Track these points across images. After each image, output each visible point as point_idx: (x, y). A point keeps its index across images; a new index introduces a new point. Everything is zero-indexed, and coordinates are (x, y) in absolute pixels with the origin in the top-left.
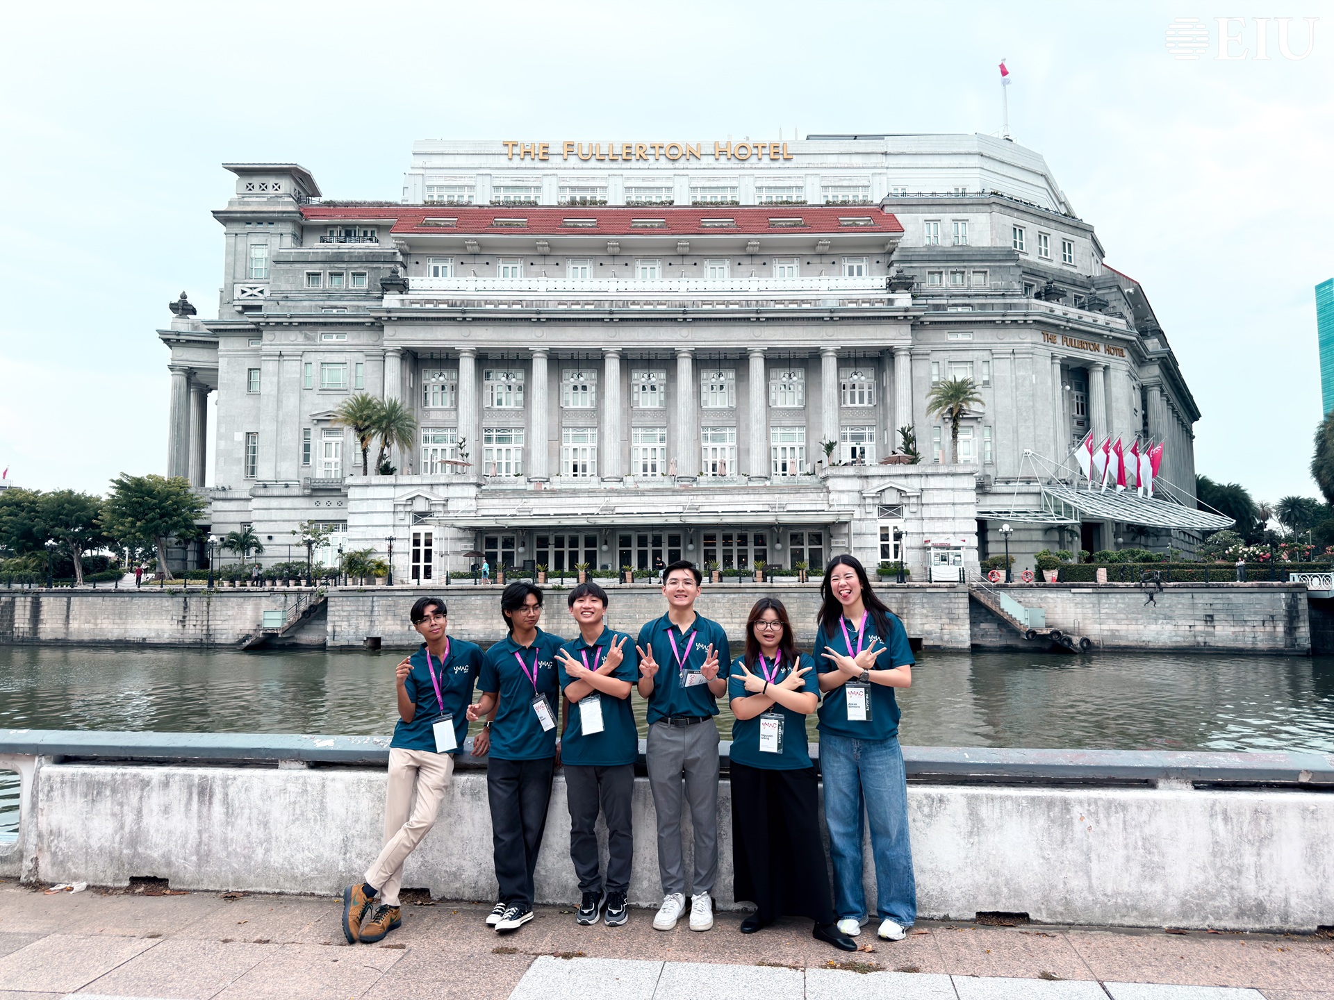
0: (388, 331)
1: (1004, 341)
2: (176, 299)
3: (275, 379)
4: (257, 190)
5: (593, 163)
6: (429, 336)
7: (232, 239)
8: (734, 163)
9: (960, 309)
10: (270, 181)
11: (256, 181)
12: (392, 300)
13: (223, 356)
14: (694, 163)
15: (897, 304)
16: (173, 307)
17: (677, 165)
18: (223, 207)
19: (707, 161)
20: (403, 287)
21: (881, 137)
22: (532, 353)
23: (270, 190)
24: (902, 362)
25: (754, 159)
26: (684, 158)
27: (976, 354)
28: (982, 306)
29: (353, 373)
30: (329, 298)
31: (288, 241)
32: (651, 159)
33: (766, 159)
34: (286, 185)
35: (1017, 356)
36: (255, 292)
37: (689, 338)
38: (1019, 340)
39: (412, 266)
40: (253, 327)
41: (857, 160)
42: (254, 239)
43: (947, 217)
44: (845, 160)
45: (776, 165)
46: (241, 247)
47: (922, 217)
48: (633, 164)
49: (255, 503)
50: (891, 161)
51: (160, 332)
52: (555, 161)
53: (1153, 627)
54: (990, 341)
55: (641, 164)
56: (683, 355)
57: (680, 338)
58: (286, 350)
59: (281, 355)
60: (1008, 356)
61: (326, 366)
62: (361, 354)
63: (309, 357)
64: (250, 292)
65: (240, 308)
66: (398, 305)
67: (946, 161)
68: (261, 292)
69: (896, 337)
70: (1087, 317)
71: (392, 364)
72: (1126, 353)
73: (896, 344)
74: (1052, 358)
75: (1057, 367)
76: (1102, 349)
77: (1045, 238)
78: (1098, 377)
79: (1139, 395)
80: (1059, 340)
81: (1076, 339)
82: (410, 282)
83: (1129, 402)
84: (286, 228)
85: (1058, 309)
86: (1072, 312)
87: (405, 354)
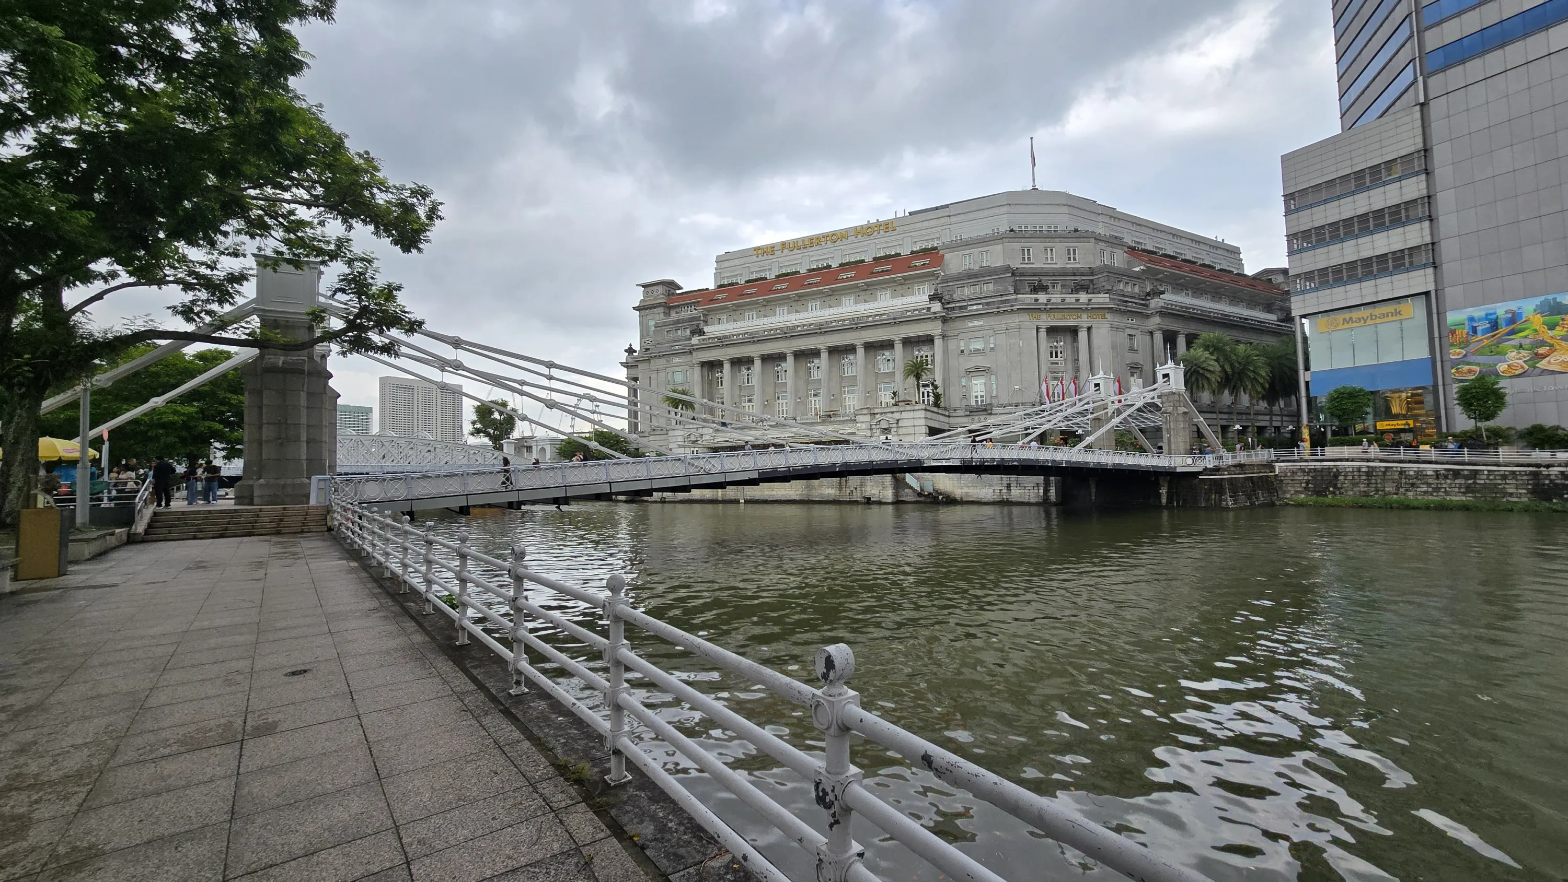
0: (694, 354)
1: (1001, 323)
2: (627, 347)
3: (655, 381)
4: (650, 294)
5: (795, 251)
6: (710, 355)
7: (641, 319)
8: (865, 237)
9: (975, 307)
10: (655, 288)
11: (650, 289)
12: (695, 340)
13: (641, 372)
14: (844, 241)
15: (933, 310)
16: (626, 351)
17: (836, 244)
18: (637, 305)
19: (851, 239)
20: (701, 333)
21: (947, 206)
22: (753, 358)
23: (655, 293)
24: (938, 342)
25: (875, 233)
26: (839, 240)
27: (985, 332)
28: (988, 304)
29: (685, 375)
30: (675, 341)
31: (662, 315)
32: (823, 243)
33: (882, 232)
34: (660, 289)
35: (1011, 331)
36: (649, 342)
38: (1011, 322)
39: (710, 320)
40: (648, 358)
41: (934, 223)
42: (649, 317)
43: (976, 251)
44: (926, 224)
45: (888, 234)
46: (644, 321)
47: (961, 253)
48: (814, 248)
49: (651, 438)
50: (953, 219)
51: (621, 363)
52: (778, 253)
53: (984, 490)
54: (993, 323)
55: (817, 248)
56: (823, 351)
57: (820, 342)
58: (659, 367)
59: (657, 371)
60: (1005, 331)
61: (675, 373)
62: (687, 366)
63: (668, 370)
64: (647, 342)
65: (643, 350)
66: (697, 342)
67: (986, 213)
68: (652, 342)
69: (934, 329)
70: (1071, 298)
71: (697, 370)
72: (1108, 316)
73: (932, 333)
74: (1038, 329)
75: (1043, 334)
76: (1084, 316)
77: (1052, 250)
78: (1083, 335)
79: (1148, 337)
80: (1044, 317)
81: (1059, 315)
82: (706, 329)
83: (1114, 347)
84: (661, 310)
85: (1042, 297)
86: (1056, 298)
87: (703, 364)
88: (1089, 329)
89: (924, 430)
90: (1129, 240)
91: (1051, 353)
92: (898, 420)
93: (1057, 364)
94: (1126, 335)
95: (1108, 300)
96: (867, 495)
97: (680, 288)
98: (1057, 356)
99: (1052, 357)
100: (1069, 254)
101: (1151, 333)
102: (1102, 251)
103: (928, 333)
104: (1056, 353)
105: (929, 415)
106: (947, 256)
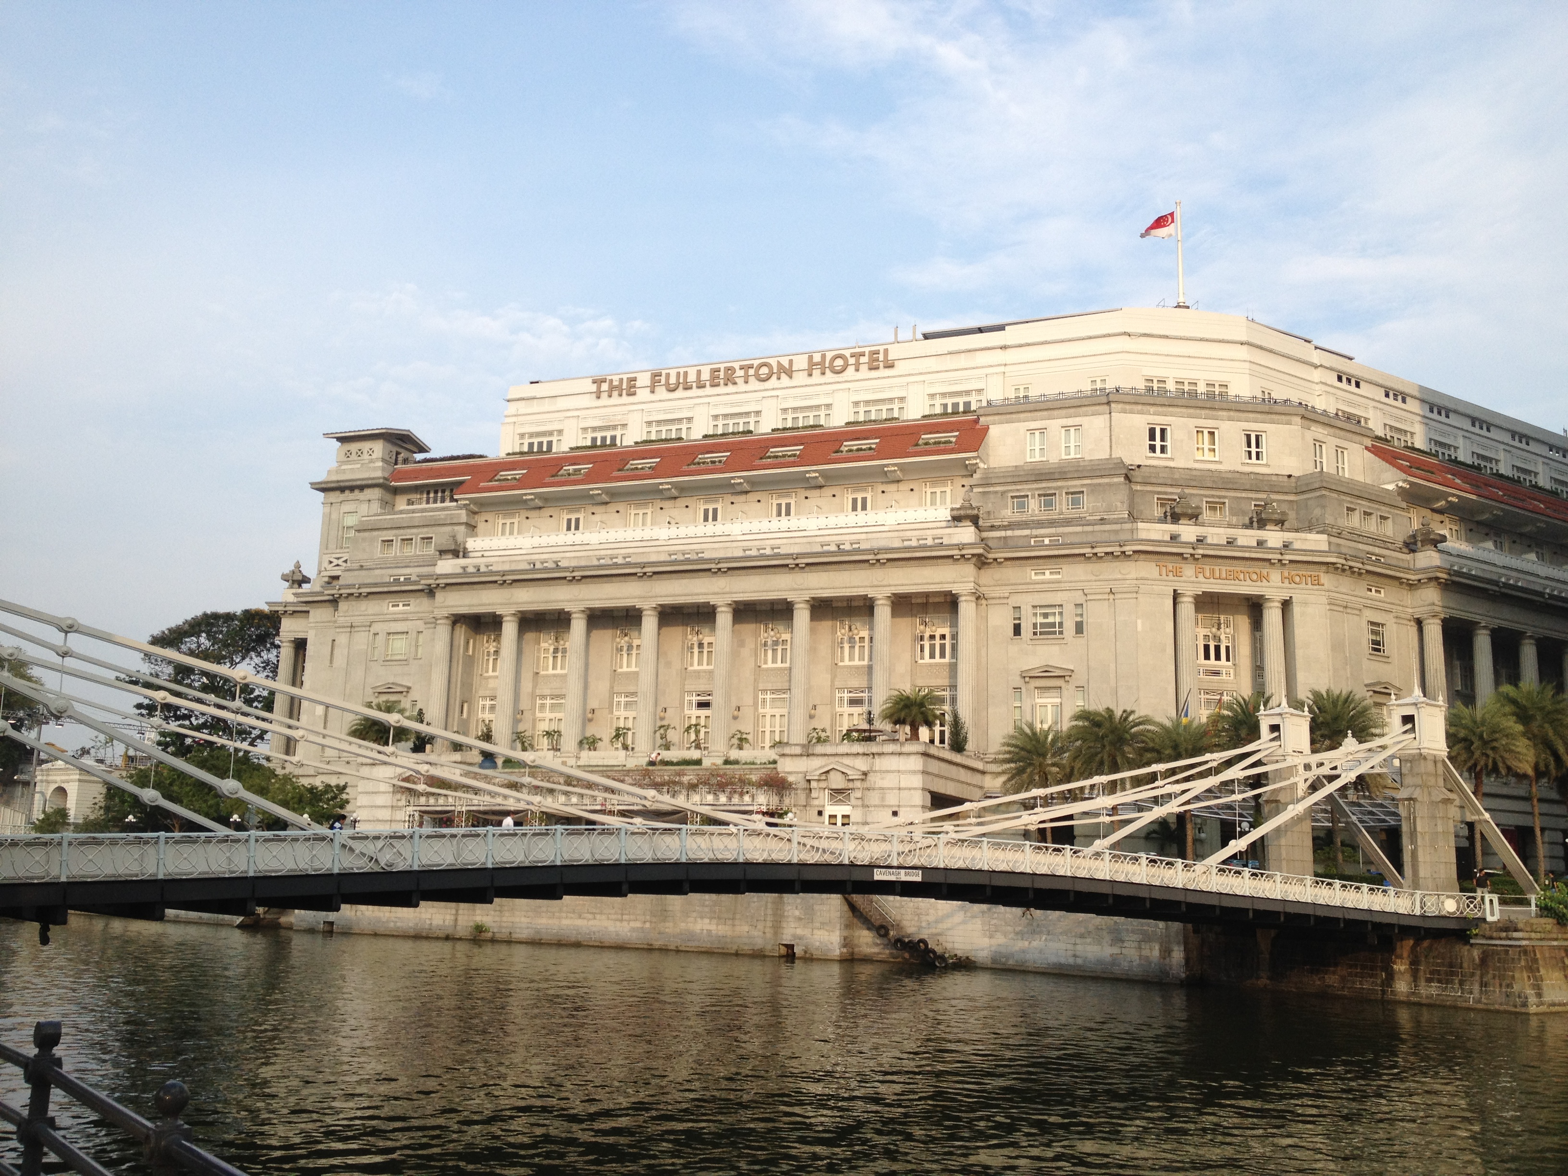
0: (440, 596)
1: (1101, 577)
2: (291, 569)
3: (346, 652)
4: (354, 457)
5: (680, 393)
6: (475, 601)
7: (327, 509)
8: (829, 376)
9: (1047, 541)
10: (366, 446)
11: (354, 447)
12: (447, 566)
13: (311, 628)
14: (785, 380)
15: (957, 540)
16: (286, 576)
17: (767, 385)
18: (321, 476)
19: (800, 378)
20: (457, 552)
21: (1002, 327)
22: (569, 614)
23: (366, 456)
24: (966, 608)
25: (851, 370)
26: (774, 377)
27: (1066, 595)
28: (1074, 535)
29: (413, 643)
30: (400, 565)
31: (376, 507)
32: (740, 381)
33: (864, 368)
34: (379, 450)
35: (1118, 596)
36: (340, 562)
37: (727, 589)
38: (1119, 576)
39: (481, 526)
40: (331, 598)
42: (346, 507)
43: (1055, 425)
45: (874, 374)
46: (334, 516)
47: (1023, 426)
48: (721, 390)
50: (1009, 356)
52: (643, 394)
54: (1083, 578)
55: (731, 388)
56: (723, 609)
57: (716, 590)
58: (356, 620)
59: (352, 626)
60: (1106, 596)
61: (391, 637)
62: (419, 622)
63: (376, 628)
64: (336, 562)
65: (326, 579)
66: (449, 570)
68: (346, 561)
69: (960, 580)
70: (1247, 537)
71: (443, 631)
72: (1326, 579)
73: (955, 589)
74: (1176, 596)
75: (1187, 608)
76: (1275, 576)
77: (1212, 434)
78: (1272, 617)
79: (1413, 630)
80: (1189, 570)
81: (1222, 569)
82: (471, 544)
83: (1337, 646)
84: (376, 493)
85: (1188, 532)
86: (1216, 535)
87: (457, 620)
88: (1286, 605)
89: (919, 798)
90: (1377, 425)
91: (1207, 648)
92: (865, 774)
93: (1217, 673)
94: (1364, 624)
95: (1325, 547)
96: (787, 939)
97: (422, 449)
98: (1218, 657)
99: (1207, 657)
100: (1249, 446)
101: (1419, 623)
102: (1318, 443)
103: (946, 588)
104: (1217, 649)
105: (935, 766)
106: (995, 432)
